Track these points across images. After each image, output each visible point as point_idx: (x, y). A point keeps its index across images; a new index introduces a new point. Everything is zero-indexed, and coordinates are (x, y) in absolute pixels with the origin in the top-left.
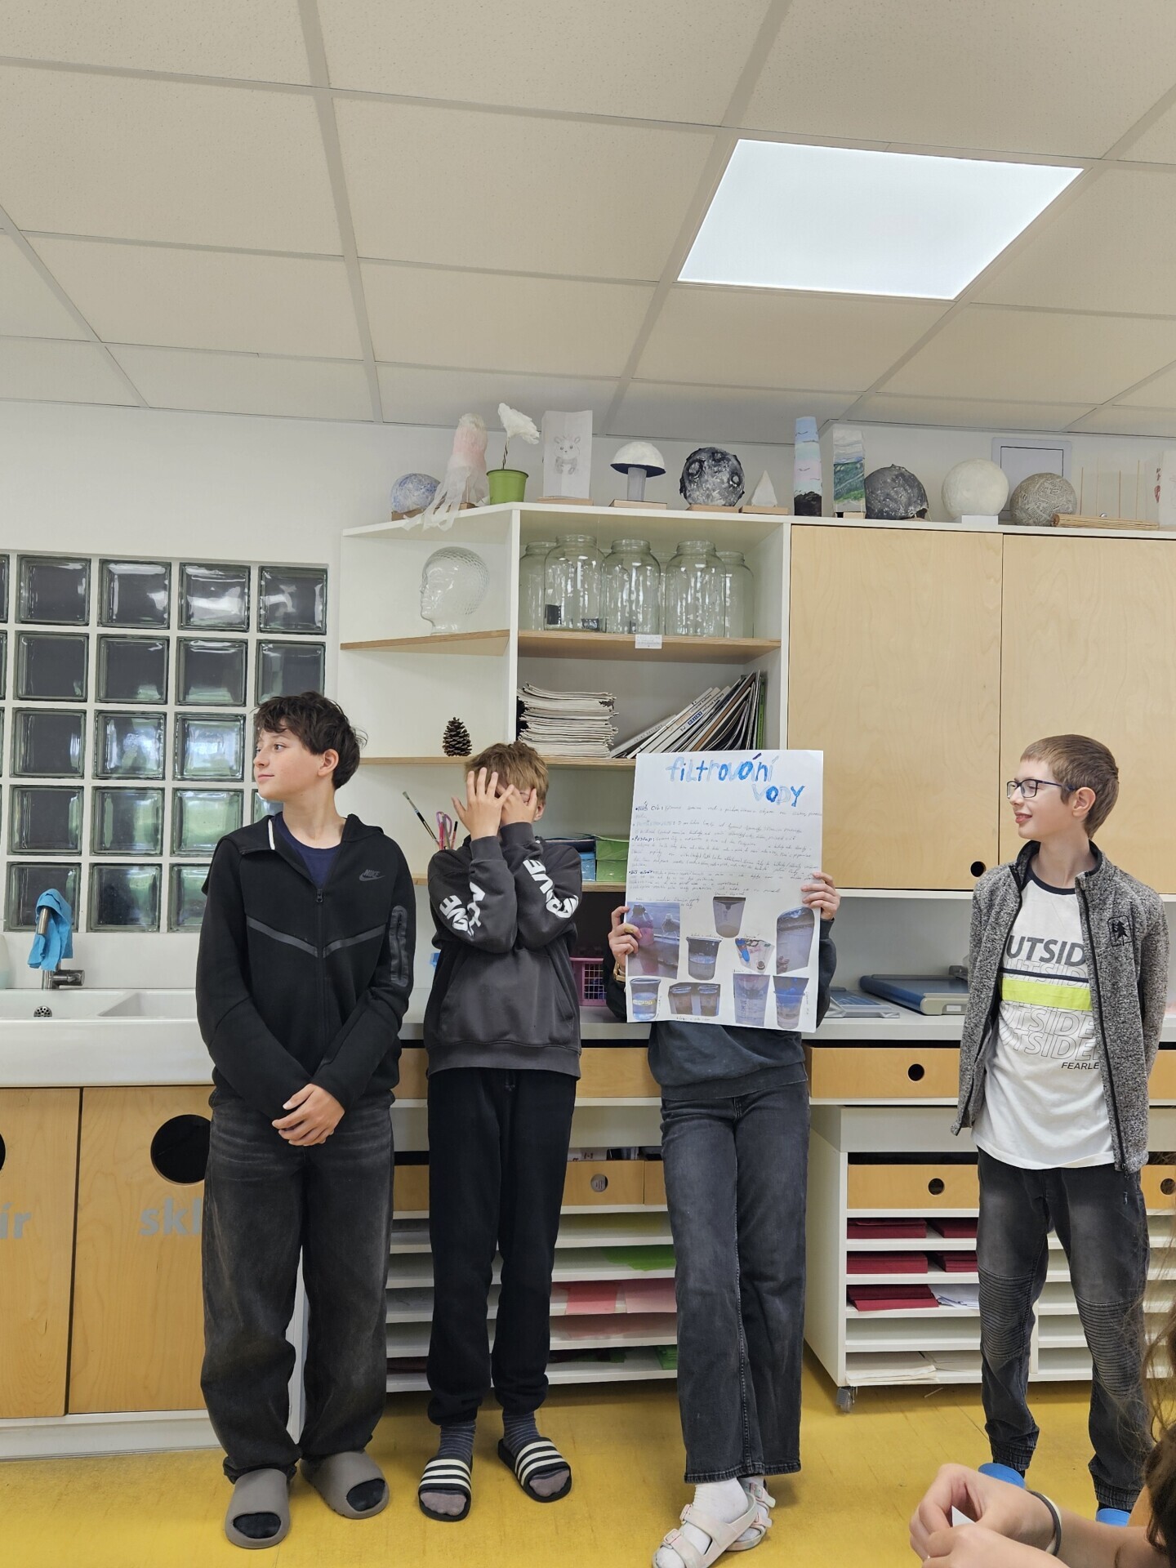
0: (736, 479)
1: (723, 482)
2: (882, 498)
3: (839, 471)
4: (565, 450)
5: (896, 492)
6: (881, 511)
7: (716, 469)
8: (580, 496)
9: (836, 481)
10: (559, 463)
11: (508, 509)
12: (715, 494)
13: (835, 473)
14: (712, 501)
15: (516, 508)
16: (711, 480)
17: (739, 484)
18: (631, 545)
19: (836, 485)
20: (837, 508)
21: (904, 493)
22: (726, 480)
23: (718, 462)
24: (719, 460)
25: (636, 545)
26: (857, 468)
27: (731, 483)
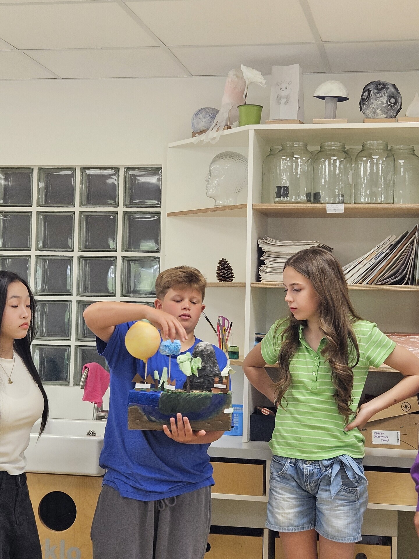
0: (393, 100)
1: (383, 103)
4: (282, 90)
7: (378, 95)
8: (290, 118)
10: (279, 98)
11: (246, 129)
12: (378, 111)
14: (377, 116)
15: (252, 128)
16: (375, 103)
17: (395, 104)
18: (331, 146)
22: (385, 102)
24: (381, 89)
25: (335, 145)
27: (389, 103)
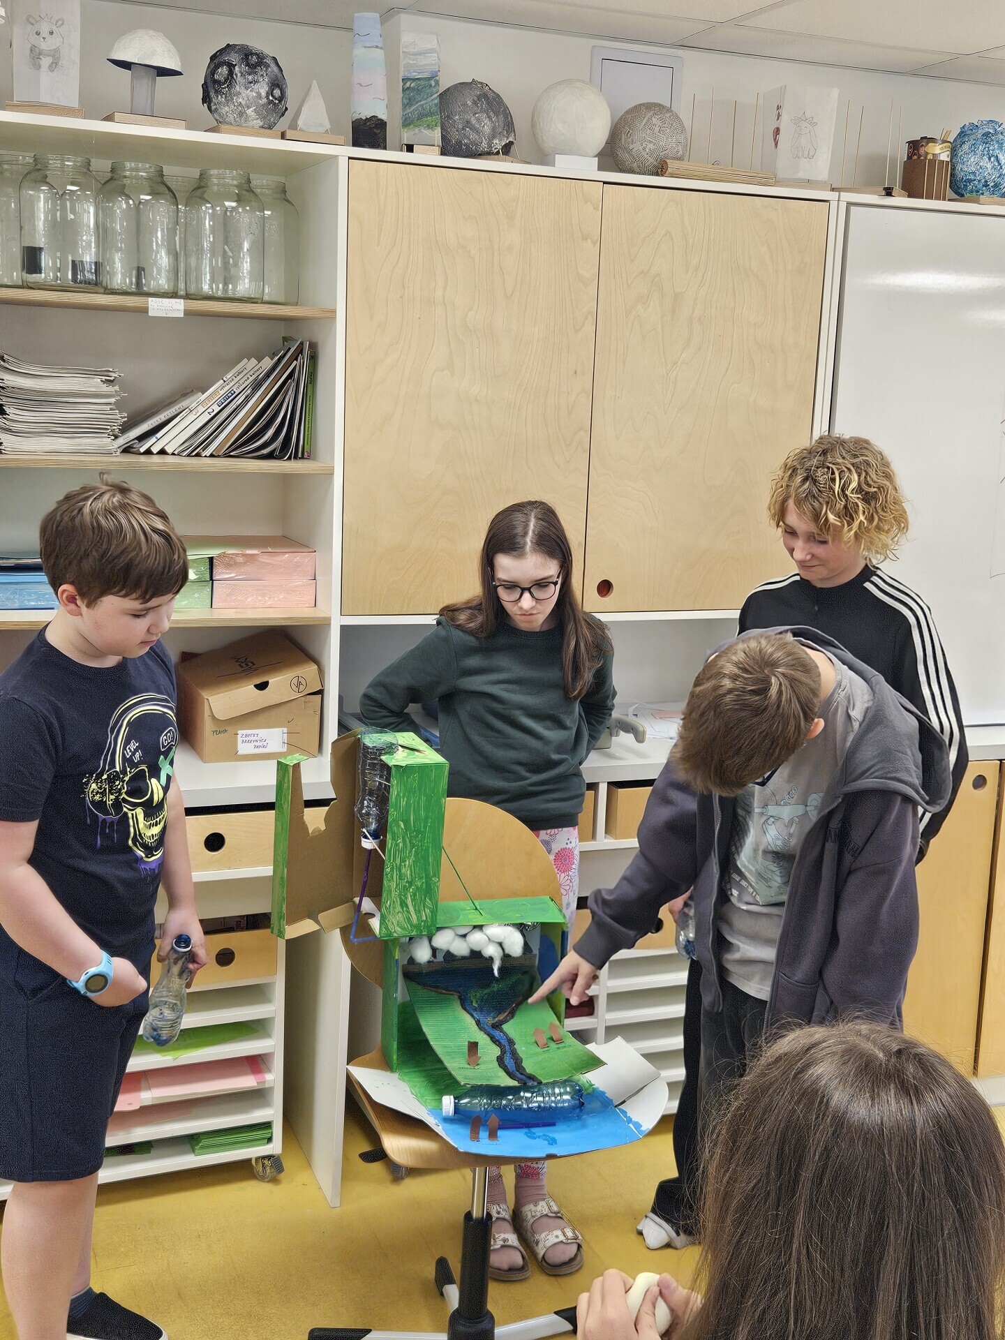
0: (277, 92)
1: (260, 96)
2: (460, 126)
3: (408, 88)
4: (42, 35)
5: (478, 120)
6: (459, 143)
7: (250, 78)
8: (63, 102)
9: (405, 101)
10: (35, 55)
12: (250, 112)
13: (404, 90)
14: (246, 121)
16: (245, 93)
17: (281, 99)
18: (137, 169)
19: (405, 106)
20: (407, 137)
21: (487, 121)
22: (264, 94)
23: (253, 68)
24: (255, 65)
25: (144, 171)
26: (431, 86)
27: (271, 98)
